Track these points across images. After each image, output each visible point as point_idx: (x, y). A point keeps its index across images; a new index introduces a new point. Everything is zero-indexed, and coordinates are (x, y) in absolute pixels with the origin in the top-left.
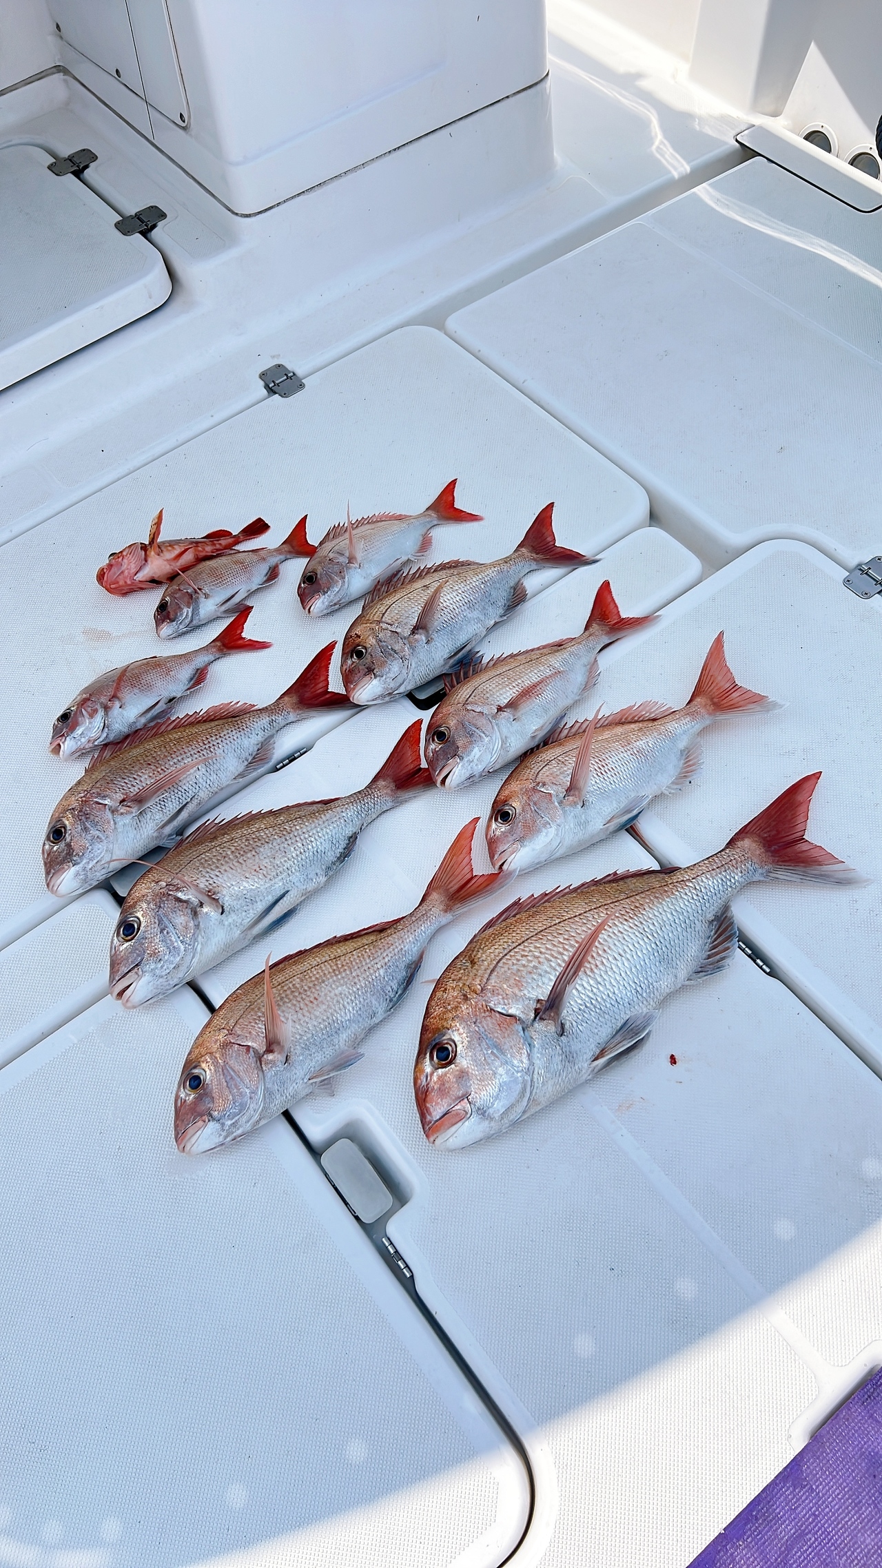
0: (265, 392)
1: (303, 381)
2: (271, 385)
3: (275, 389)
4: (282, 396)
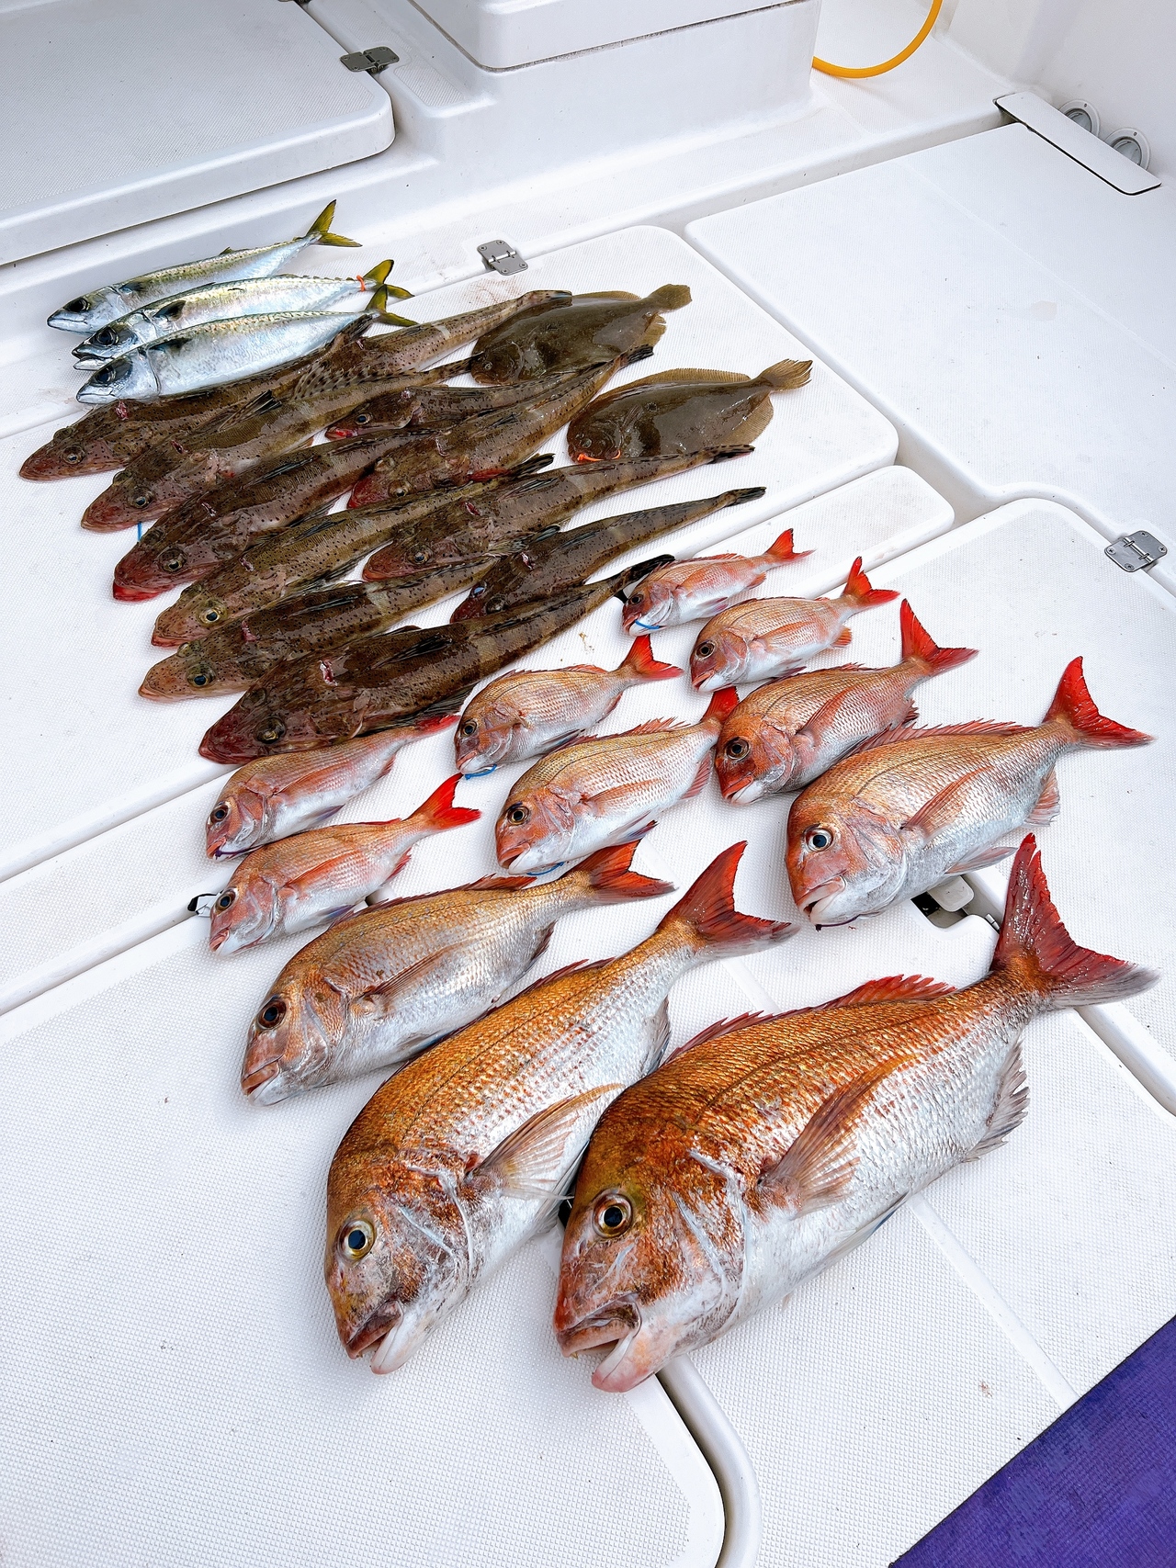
0: (483, 267)
1: (526, 262)
2: (491, 260)
3: (495, 264)
4: (501, 273)
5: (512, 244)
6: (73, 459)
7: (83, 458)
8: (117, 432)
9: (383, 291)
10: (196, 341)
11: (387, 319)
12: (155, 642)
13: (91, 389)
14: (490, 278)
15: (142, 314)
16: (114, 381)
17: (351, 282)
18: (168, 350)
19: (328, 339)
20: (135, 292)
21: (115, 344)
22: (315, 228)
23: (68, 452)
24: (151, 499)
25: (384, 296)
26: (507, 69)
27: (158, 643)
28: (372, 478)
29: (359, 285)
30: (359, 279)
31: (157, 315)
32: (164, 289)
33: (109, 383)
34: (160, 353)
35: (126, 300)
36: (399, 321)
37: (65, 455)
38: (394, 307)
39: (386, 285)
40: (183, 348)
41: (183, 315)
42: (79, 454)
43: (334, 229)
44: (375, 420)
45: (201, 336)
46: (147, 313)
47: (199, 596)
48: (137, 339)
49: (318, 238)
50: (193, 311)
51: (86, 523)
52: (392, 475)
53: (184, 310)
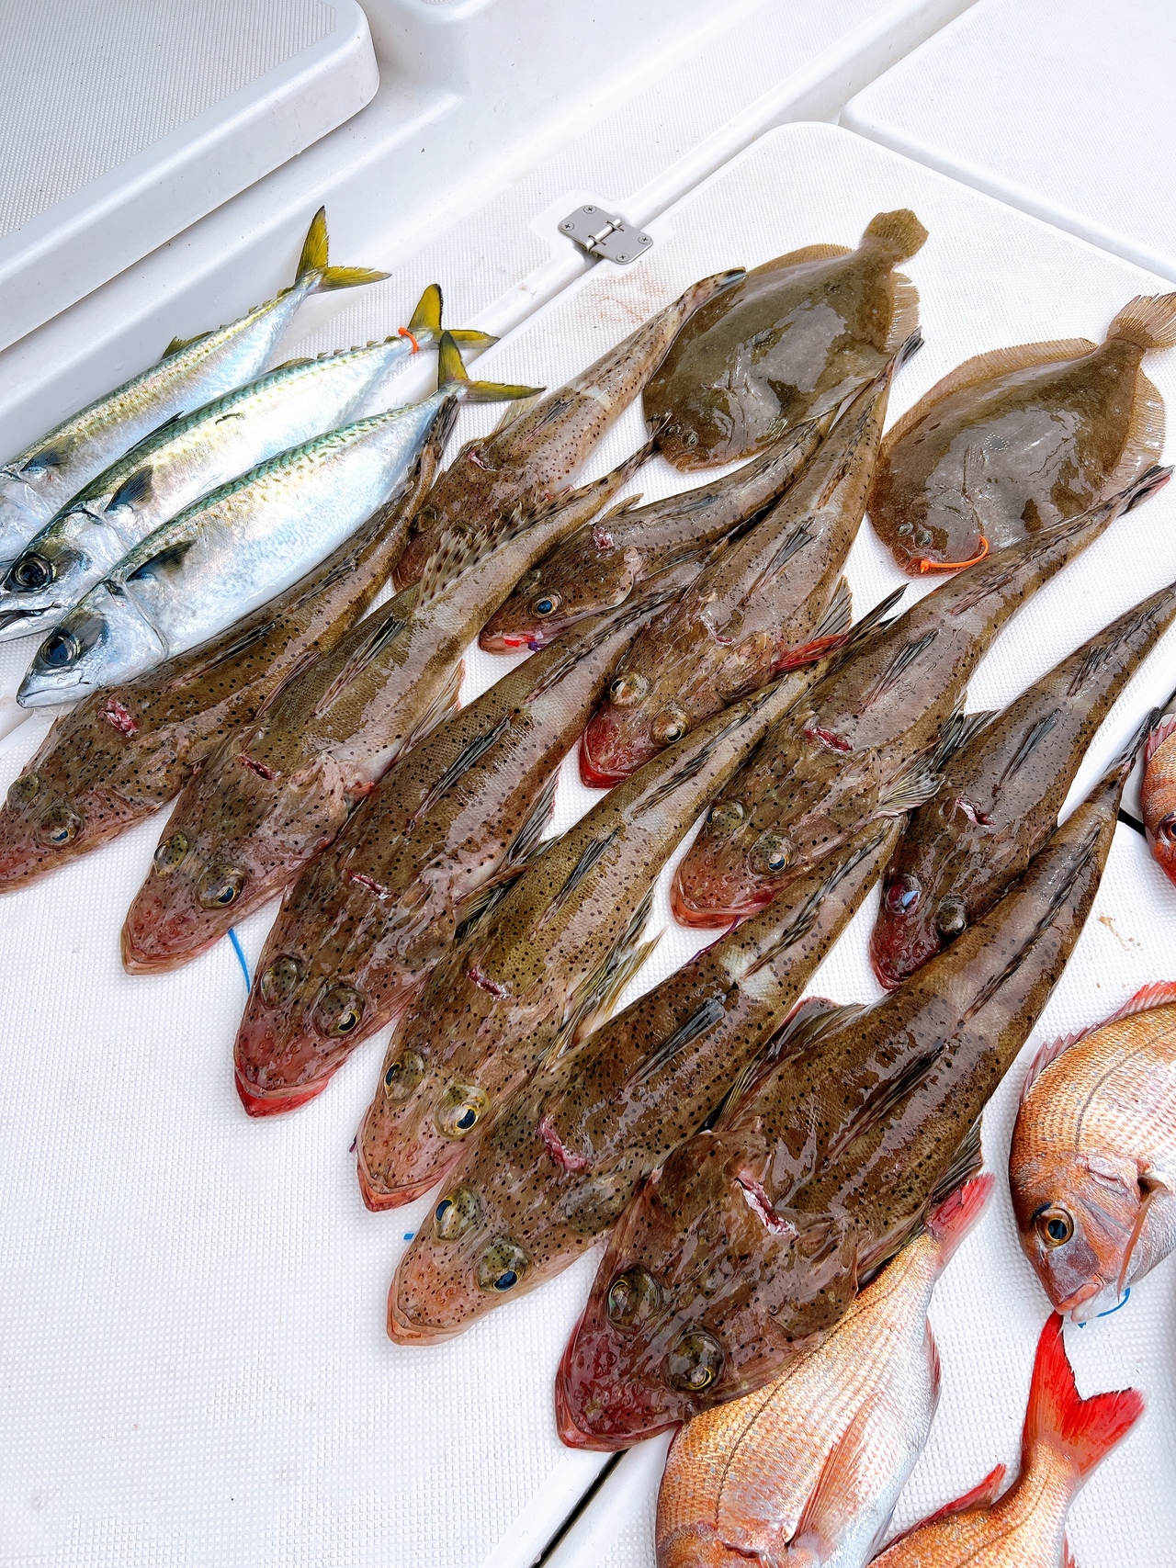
0: (578, 259)
1: (644, 232)
2: (589, 244)
3: (599, 249)
4: (617, 261)
5: (609, 207)
6: (62, 837)
7: (78, 828)
8: (126, 761)
9: (446, 342)
10: (203, 542)
11: (483, 395)
12: (374, 1205)
13: (41, 682)
14: (605, 276)
15: (84, 511)
16: (79, 657)
17: (396, 344)
18: (161, 573)
19: (408, 460)
20: (51, 469)
21: (52, 581)
22: (305, 265)
23: (47, 826)
24: (242, 883)
25: (454, 352)
27: (382, 1204)
28: (613, 718)
29: (407, 344)
30: (404, 334)
31: (113, 506)
32: (98, 446)
33: (72, 663)
34: (149, 583)
35: (39, 489)
36: (501, 393)
37: (44, 834)
38: (481, 369)
39: (447, 333)
40: (187, 562)
41: (157, 492)
42: (70, 823)
43: (339, 257)
44: (567, 602)
45: (209, 529)
46: (93, 507)
47: (425, 1082)
48: (89, 560)
49: (317, 281)
50: (172, 480)
51: (133, 964)
52: (649, 706)
53: (155, 480)
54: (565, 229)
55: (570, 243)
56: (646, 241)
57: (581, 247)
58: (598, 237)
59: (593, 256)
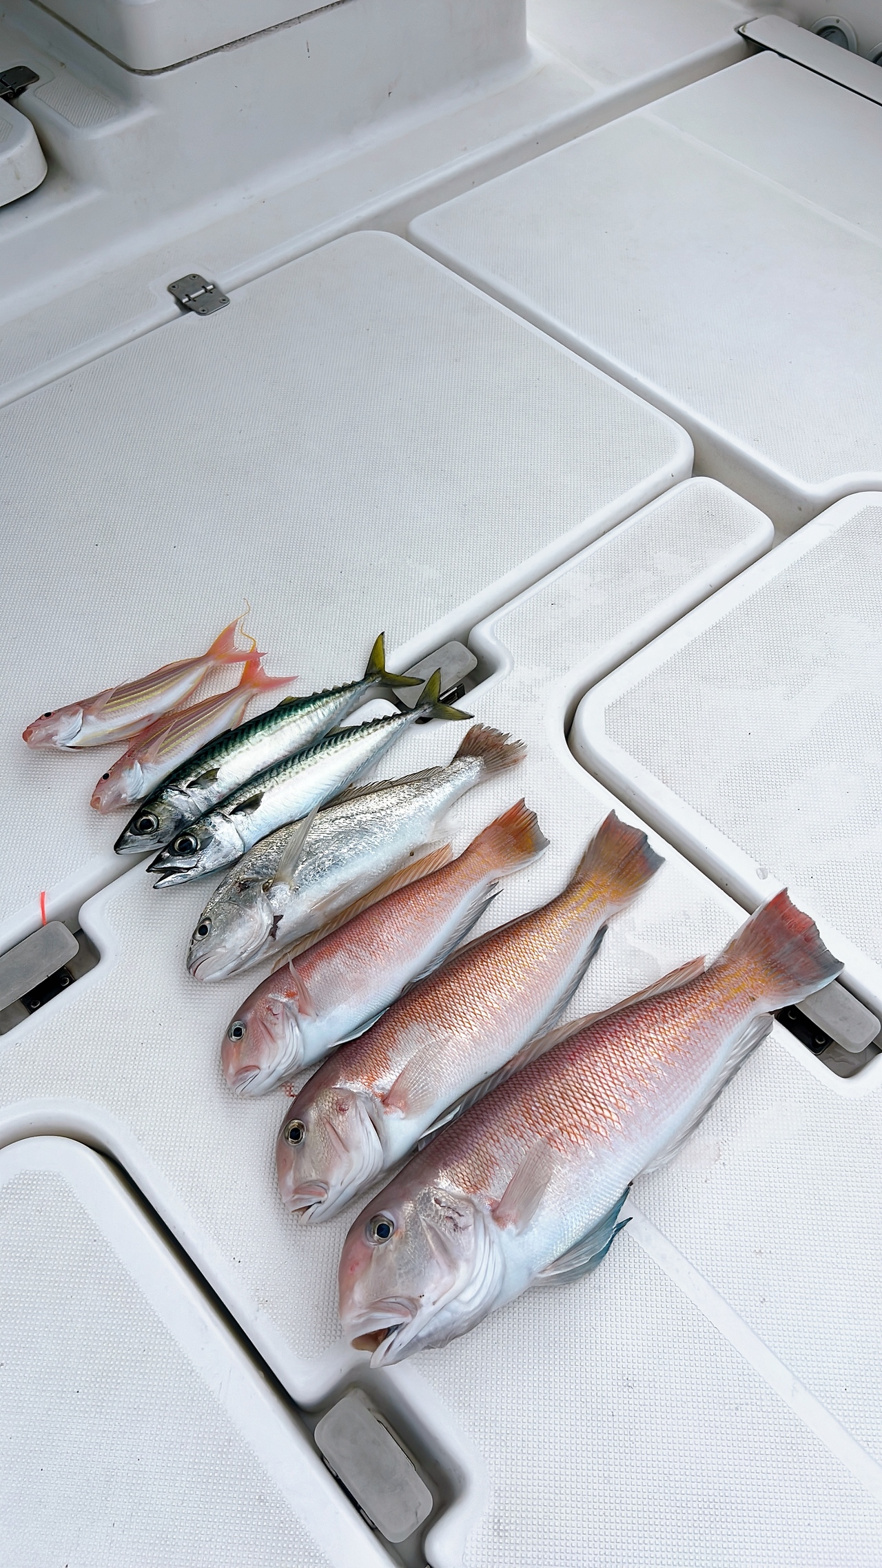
0: (175, 309)
1: (227, 295)
2: (185, 300)
3: (190, 304)
4: (201, 313)
5: (208, 277)
14: (186, 322)
26: (165, 69)
54: (172, 288)
55: (172, 298)
56: (225, 301)
57: (179, 302)
58: (192, 296)
59: (185, 308)
